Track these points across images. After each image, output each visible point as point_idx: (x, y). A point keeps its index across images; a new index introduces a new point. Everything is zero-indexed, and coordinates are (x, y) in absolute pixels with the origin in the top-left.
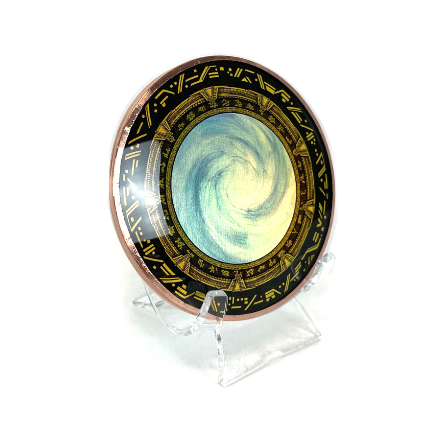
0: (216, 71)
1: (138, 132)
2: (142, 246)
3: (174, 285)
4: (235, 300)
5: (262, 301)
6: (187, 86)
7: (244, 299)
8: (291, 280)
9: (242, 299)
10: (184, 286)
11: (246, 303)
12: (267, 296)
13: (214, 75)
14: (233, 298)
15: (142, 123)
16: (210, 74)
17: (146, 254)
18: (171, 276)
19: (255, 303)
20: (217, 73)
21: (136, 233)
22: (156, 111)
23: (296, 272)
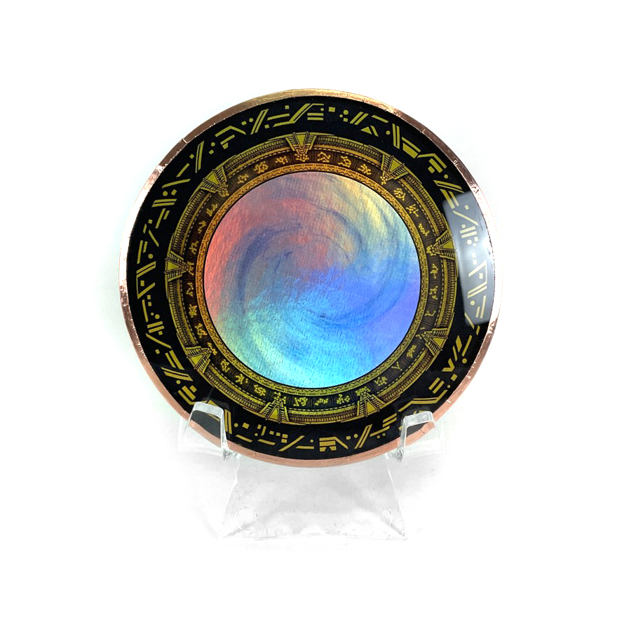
0: (321, 112)
1: (179, 175)
2: (147, 320)
3: (178, 382)
4: (267, 432)
5: (313, 448)
6: (267, 126)
7: (281, 435)
8: (371, 435)
9: (278, 434)
10: (193, 389)
11: (284, 441)
12: (321, 444)
13: (317, 117)
14: (265, 428)
15: (188, 165)
16: (309, 114)
17: (150, 331)
18: (177, 369)
19: (299, 447)
20: (322, 114)
21: (143, 301)
22: (211, 152)
23: (384, 425)
